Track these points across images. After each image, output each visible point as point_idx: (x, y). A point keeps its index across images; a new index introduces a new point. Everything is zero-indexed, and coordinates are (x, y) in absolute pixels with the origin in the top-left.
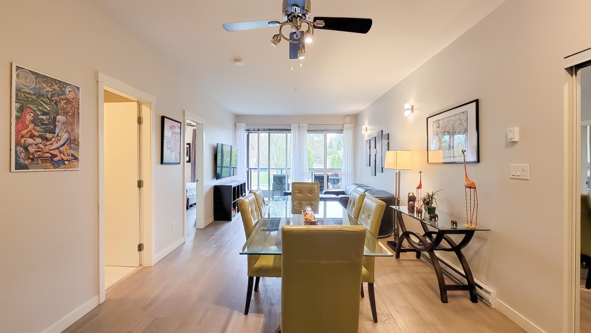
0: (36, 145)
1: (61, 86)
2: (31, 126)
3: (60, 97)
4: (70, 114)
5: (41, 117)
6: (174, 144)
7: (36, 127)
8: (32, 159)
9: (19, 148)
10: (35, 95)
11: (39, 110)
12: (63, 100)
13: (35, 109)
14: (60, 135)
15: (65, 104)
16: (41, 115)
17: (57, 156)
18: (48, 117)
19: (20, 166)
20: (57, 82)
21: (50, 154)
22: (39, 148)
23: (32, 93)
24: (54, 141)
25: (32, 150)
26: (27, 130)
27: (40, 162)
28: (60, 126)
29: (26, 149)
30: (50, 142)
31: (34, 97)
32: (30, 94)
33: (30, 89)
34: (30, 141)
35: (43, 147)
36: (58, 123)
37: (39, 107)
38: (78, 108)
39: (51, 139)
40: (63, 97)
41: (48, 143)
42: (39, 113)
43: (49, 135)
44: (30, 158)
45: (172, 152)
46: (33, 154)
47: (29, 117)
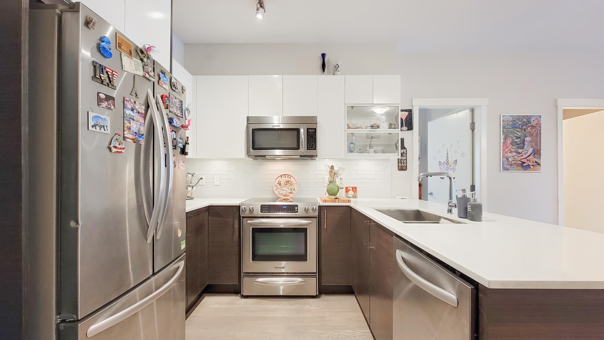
0: (513, 157)
1: (528, 119)
2: (510, 146)
3: (527, 125)
4: (535, 135)
5: (516, 140)
7: (513, 147)
8: (511, 165)
9: (504, 159)
10: (512, 128)
11: (515, 136)
12: (529, 127)
13: (512, 136)
14: (527, 150)
16: (516, 139)
17: (525, 163)
18: (520, 139)
19: (505, 169)
20: (525, 117)
21: (521, 162)
22: (515, 158)
23: (511, 127)
24: (524, 154)
25: (510, 159)
26: (508, 149)
27: (515, 166)
28: (527, 144)
29: (508, 159)
30: (521, 155)
31: (512, 130)
32: (509, 128)
33: (510, 126)
34: (510, 154)
35: (517, 158)
36: (526, 142)
37: (515, 135)
38: (540, 130)
39: (522, 153)
40: (529, 125)
41: (520, 155)
42: (514, 138)
43: (520, 151)
44: (510, 165)
46: (511, 162)
47: (509, 141)
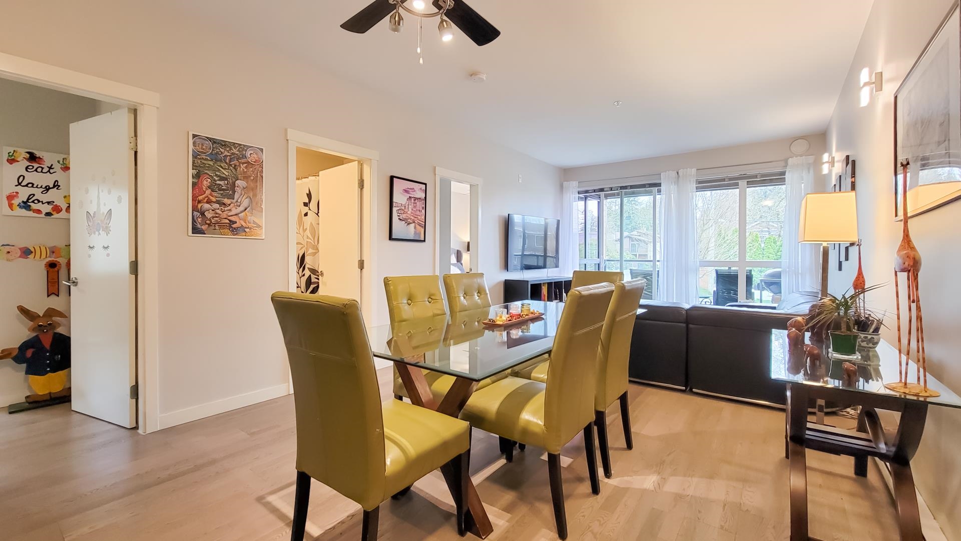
0: (213, 210)
1: (240, 149)
2: (208, 192)
3: (240, 161)
4: (252, 178)
5: (218, 182)
6: (412, 213)
7: (213, 193)
8: (209, 225)
9: (195, 213)
10: (212, 160)
11: (216, 175)
12: (243, 163)
13: (212, 175)
14: (239, 201)
15: (246, 167)
16: (219, 180)
17: (236, 222)
18: (226, 182)
19: (196, 230)
20: (237, 145)
21: (228, 220)
22: (217, 214)
23: (209, 158)
24: (232, 207)
25: (209, 215)
26: (203, 196)
27: (217, 227)
28: (240, 191)
29: (203, 214)
30: (229, 208)
31: (211, 163)
32: (206, 160)
33: (206, 156)
34: (207, 206)
35: (220, 212)
36: (238, 188)
37: (217, 173)
38: (262, 172)
39: (229, 205)
40: (243, 161)
41: (226, 209)
42: (216, 179)
43: (226, 201)
44: (207, 224)
45: (409, 224)
46: (210, 220)
47: (206, 183)
